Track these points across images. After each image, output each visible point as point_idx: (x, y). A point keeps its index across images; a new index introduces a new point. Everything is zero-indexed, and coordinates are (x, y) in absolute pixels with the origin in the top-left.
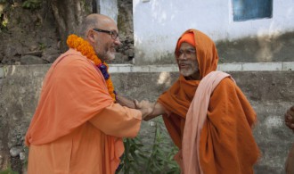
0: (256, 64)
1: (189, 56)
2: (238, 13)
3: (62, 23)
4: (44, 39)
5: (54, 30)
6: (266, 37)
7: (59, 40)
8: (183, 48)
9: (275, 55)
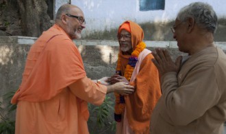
0: (154, 42)
1: (126, 39)
2: (143, 5)
3: (22, 6)
4: (8, 17)
5: (17, 11)
6: (161, 23)
7: (20, 19)
8: (123, 33)
9: (165, 36)
